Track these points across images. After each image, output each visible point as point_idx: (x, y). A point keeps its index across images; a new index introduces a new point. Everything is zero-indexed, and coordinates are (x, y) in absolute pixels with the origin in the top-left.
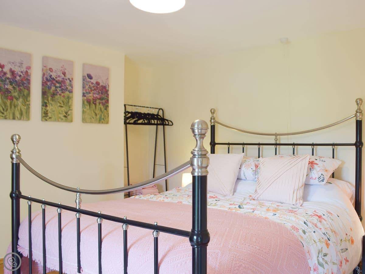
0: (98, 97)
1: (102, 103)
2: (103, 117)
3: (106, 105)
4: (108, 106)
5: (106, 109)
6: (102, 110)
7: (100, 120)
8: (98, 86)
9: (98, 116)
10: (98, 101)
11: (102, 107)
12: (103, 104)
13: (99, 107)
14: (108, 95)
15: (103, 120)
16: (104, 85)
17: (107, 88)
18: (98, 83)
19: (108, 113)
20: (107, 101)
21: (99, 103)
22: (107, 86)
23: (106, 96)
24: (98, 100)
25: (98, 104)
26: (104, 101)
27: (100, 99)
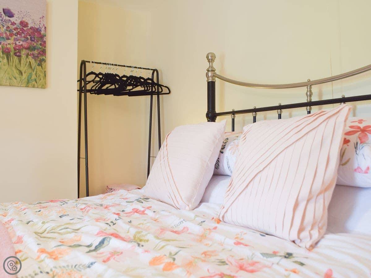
0: (25, 45)
1: (33, 54)
2: (34, 77)
3: (41, 58)
4: (44, 60)
5: (40, 65)
6: (33, 67)
7: (28, 82)
8: (25, 29)
9: (25, 76)
10: (24, 52)
11: (33, 61)
12: (35, 57)
13: (27, 62)
14: (45, 42)
15: (34, 82)
16: (37, 27)
17: (42, 32)
18: (24, 24)
19: (45, 72)
20: (43, 52)
21: (27, 55)
22: (43, 29)
23: (41, 44)
24: (24, 50)
25: (24, 56)
26: (36, 52)
27: (28, 48)
